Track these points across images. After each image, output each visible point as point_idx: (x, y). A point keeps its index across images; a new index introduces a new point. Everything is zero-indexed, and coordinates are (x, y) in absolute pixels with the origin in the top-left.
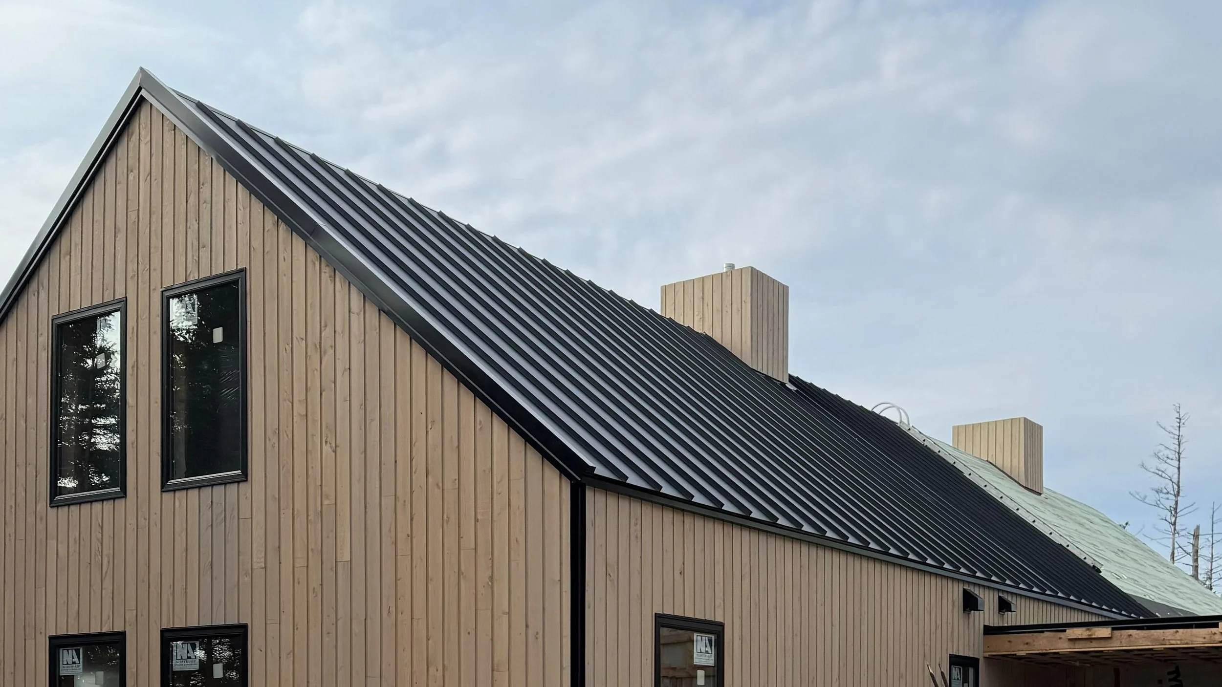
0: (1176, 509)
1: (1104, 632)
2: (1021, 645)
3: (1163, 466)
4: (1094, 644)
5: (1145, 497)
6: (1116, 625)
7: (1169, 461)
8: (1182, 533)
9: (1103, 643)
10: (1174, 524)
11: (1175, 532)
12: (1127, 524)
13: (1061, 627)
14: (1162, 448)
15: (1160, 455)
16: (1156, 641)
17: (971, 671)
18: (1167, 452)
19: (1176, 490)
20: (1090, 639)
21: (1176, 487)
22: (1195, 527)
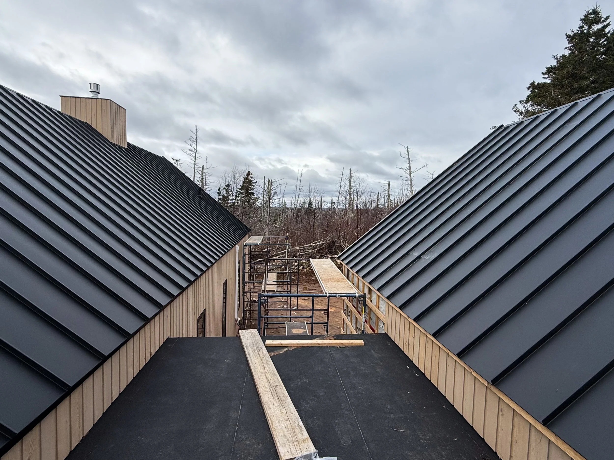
0: (195, 157)
3: (192, 143)
5: (186, 152)
7: (194, 142)
8: (197, 165)
10: (195, 162)
11: (195, 164)
12: (180, 159)
14: (192, 138)
15: (191, 139)
18: (193, 139)
19: (195, 151)
21: (195, 150)
22: (202, 165)
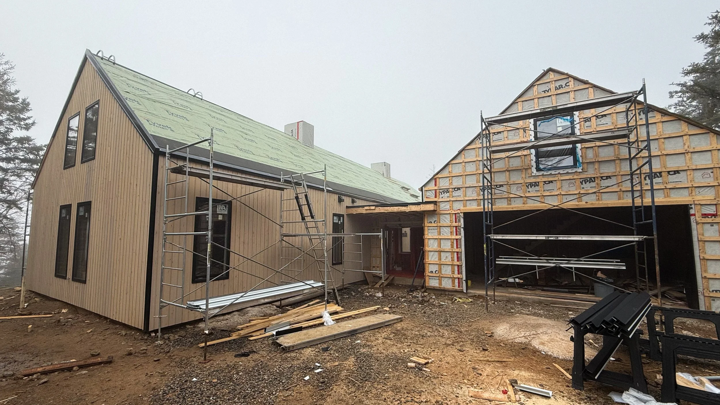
1: (373, 208)
2: (354, 211)
4: (371, 211)
6: (376, 206)
9: (373, 210)
13: (363, 206)
16: (385, 210)
17: (342, 218)
20: (370, 210)
